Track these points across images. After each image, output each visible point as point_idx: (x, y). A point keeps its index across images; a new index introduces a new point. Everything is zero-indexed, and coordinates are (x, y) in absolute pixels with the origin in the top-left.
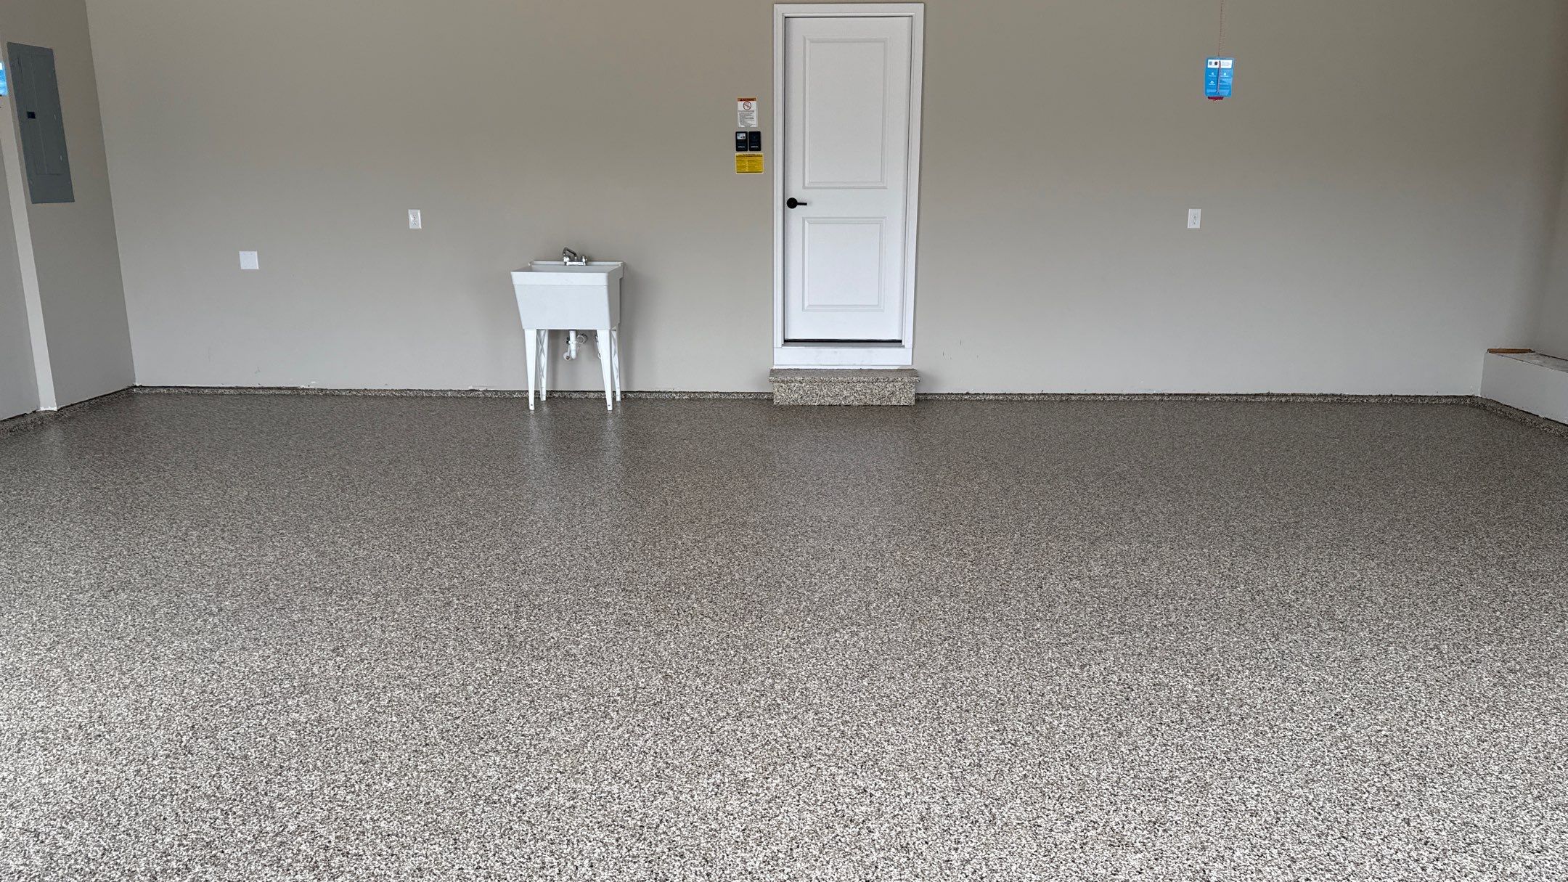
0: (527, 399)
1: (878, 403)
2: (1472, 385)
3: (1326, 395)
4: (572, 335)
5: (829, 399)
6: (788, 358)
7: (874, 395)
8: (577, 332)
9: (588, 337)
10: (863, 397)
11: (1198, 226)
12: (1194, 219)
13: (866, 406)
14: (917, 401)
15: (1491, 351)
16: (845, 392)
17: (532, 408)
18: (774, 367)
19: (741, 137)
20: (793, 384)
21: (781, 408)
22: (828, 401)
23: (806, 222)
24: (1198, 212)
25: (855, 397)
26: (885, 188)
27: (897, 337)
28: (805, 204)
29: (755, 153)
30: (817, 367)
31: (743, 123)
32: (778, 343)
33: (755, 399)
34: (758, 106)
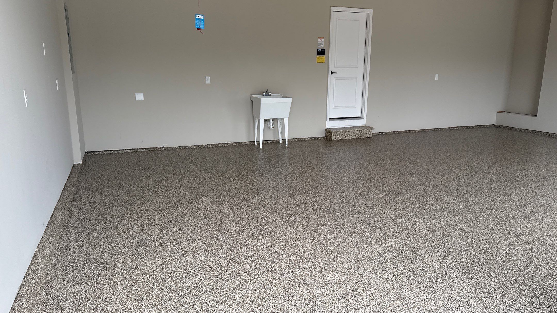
2: (493, 122)
4: (271, 120)
5: (349, 137)
6: (331, 125)
10: (358, 135)
15: (497, 112)
16: (353, 134)
17: (261, 147)
18: (326, 128)
20: (338, 133)
23: (335, 79)
24: (438, 75)
25: (356, 136)
26: (358, 68)
27: (360, 116)
28: (337, 73)
29: (323, 56)
30: (339, 127)
31: (319, 46)
32: (328, 119)
33: (321, 139)
34: (324, 40)
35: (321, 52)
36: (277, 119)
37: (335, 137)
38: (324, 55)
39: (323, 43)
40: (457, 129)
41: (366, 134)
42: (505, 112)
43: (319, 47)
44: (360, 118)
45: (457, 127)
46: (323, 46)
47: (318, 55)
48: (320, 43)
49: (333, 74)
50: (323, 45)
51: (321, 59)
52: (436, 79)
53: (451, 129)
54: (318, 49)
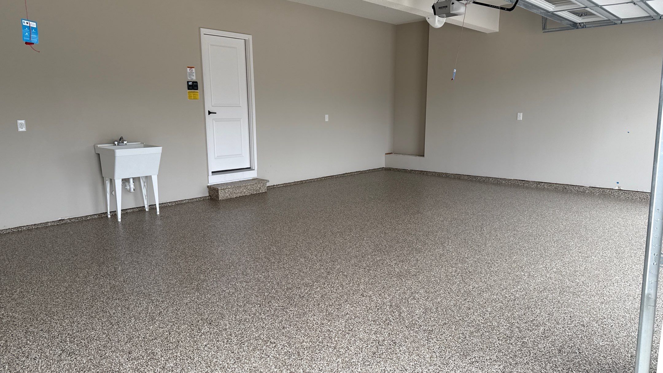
1: (256, 192)
2: (383, 165)
4: (131, 180)
5: (239, 194)
6: (214, 180)
9: (148, 178)
10: (250, 191)
11: (328, 120)
12: (327, 118)
13: (252, 195)
14: (268, 190)
15: (386, 154)
16: (244, 190)
17: (120, 220)
18: (209, 185)
19: (190, 83)
21: (229, 200)
23: (214, 121)
24: (328, 115)
25: (248, 192)
26: (240, 107)
27: (249, 167)
28: (216, 113)
29: (196, 91)
30: (225, 182)
31: (190, 77)
32: (210, 173)
33: (203, 200)
34: (196, 70)
35: (193, 86)
36: (139, 177)
37: (223, 195)
38: (197, 89)
39: (194, 74)
40: (351, 175)
41: (260, 188)
42: (392, 153)
43: (189, 79)
44: (250, 169)
45: (351, 173)
46: (194, 78)
47: (189, 89)
48: (190, 74)
49: (211, 114)
50: (195, 76)
51: (194, 94)
52: (326, 120)
53: (345, 175)
54: (188, 82)
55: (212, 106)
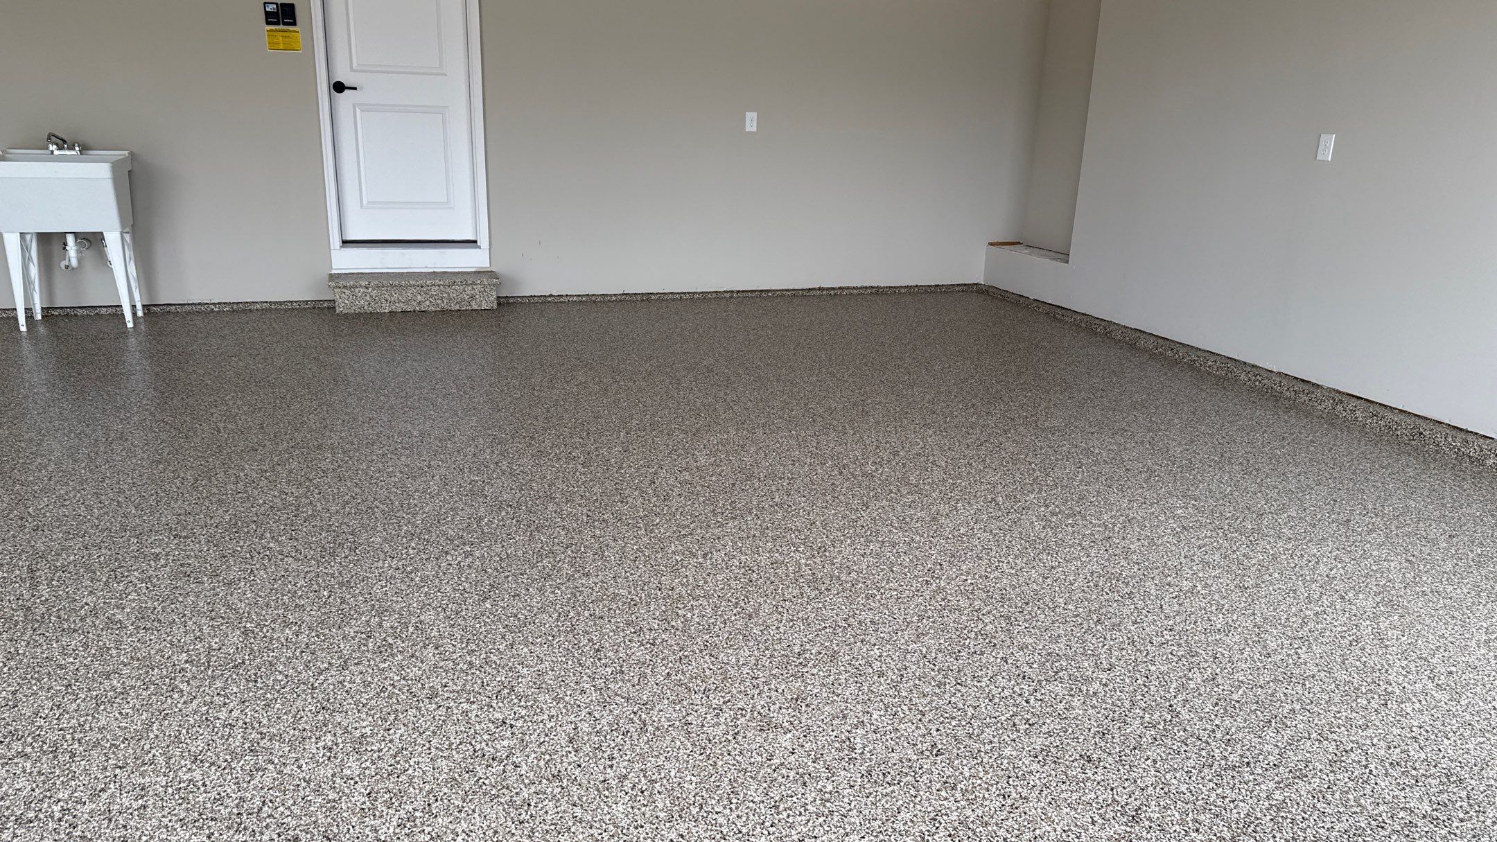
0: (16, 319)
1: (457, 307)
2: (976, 274)
3: (866, 288)
4: (70, 240)
5: (401, 305)
6: (347, 261)
7: (453, 299)
8: (76, 235)
9: (92, 241)
10: (439, 302)
11: (754, 129)
12: (751, 122)
13: (443, 311)
14: (499, 304)
15: (991, 244)
16: (419, 297)
17: (23, 329)
18: (333, 272)
19: (270, 8)
20: (357, 290)
21: (346, 316)
22: (399, 307)
23: (358, 110)
24: (754, 115)
25: (431, 302)
26: (446, 75)
27: (472, 237)
28: (355, 89)
29: (291, 28)
32: (336, 244)
35: (282, 15)
37: (348, 302)
38: (294, 24)
40: (835, 294)
41: (473, 297)
42: (1019, 243)
44: (471, 244)
45: (840, 288)
47: (268, 23)
49: (346, 91)
51: (282, 37)
52: (748, 129)
53: (812, 293)
55: (352, 70)
